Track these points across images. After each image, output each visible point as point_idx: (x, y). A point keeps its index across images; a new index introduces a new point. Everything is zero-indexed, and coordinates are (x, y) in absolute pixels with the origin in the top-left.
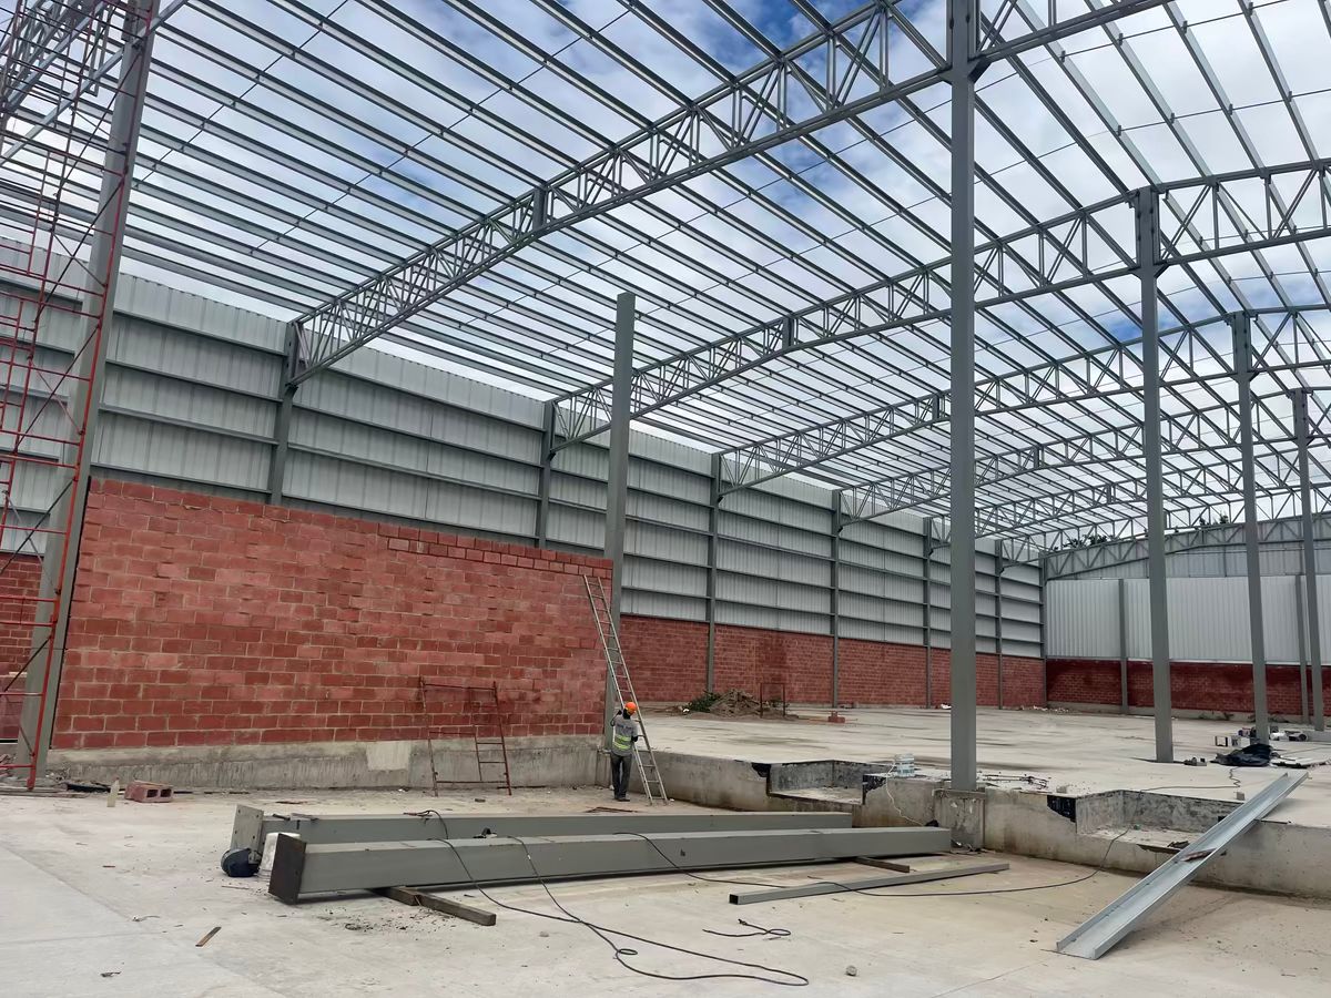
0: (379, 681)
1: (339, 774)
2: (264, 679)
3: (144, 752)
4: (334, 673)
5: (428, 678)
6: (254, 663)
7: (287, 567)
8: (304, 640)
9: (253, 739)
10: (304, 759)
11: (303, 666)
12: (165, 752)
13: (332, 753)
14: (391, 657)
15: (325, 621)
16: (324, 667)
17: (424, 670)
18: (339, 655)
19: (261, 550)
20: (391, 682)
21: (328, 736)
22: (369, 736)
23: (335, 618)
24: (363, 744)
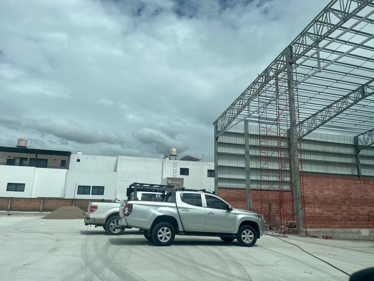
0: (360, 214)
1: (355, 236)
2: (337, 214)
3: (319, 229)
4: (350, 213)
5: (370, 214)
6: (334, 210)
7: (336, 189)
8: (343, 205)
9: (337, 228)
10: (348, 232)
11: (344, 211)
12: (323, 230)
13: (353, 231)
14: (361, 209)
15: (346, 201)
16: (348, 211)
17: (369, 212)
18: (350, 209)
19: (331, 186)
20: (362, 215)
21: (352, 228)
22: (360, 228)
23: (347, 200)
24: (359, 229)
